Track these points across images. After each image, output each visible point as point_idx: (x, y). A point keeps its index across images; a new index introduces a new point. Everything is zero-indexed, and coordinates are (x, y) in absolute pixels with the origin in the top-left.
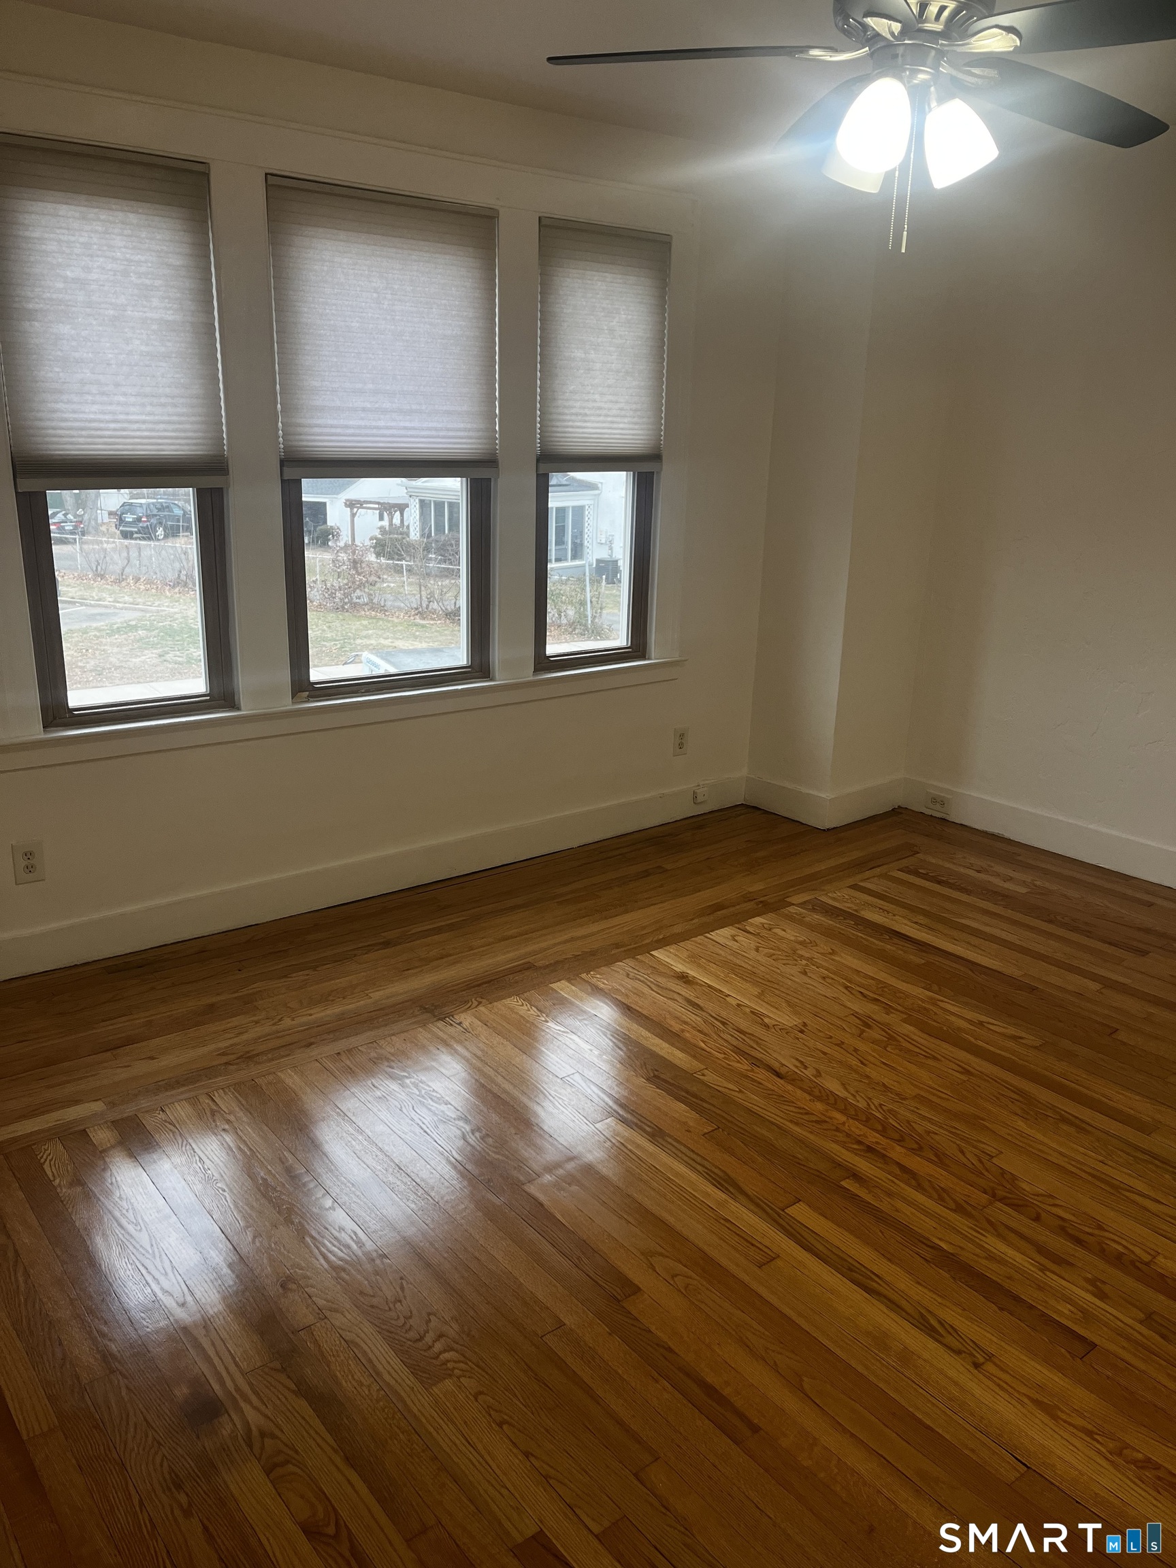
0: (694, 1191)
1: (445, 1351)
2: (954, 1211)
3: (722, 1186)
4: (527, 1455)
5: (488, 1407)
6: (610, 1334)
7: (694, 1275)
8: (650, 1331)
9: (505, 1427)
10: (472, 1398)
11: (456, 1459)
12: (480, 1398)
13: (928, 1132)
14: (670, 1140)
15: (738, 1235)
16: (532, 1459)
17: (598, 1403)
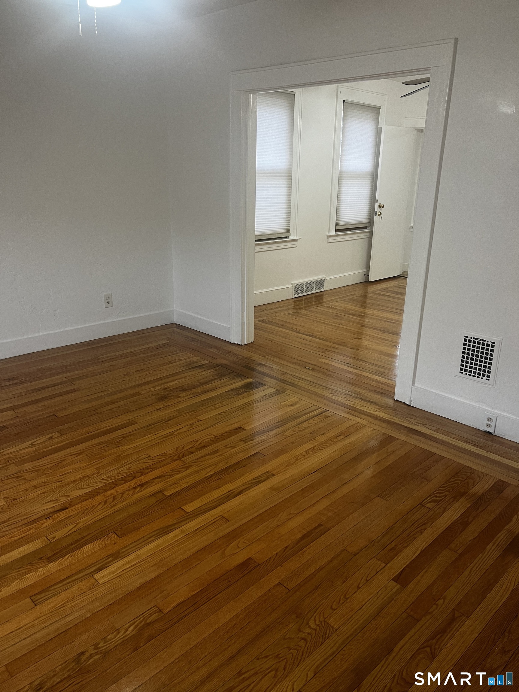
0: (172, 540)
1: (309, 626)
2: (187, 470)
3: (168, 531)
4: (359, 588)
5: (338, 604)
6: (282, 566)
7: (239, 540)
8: (277, 554)
9: (347, 597)
10: (336, 611)
11: (371, 612)
12: (334, 607)
13: (129, 469)
14: (123, 550)
15: (208, 526)
16: (360, 586)
17: (323, 568)
